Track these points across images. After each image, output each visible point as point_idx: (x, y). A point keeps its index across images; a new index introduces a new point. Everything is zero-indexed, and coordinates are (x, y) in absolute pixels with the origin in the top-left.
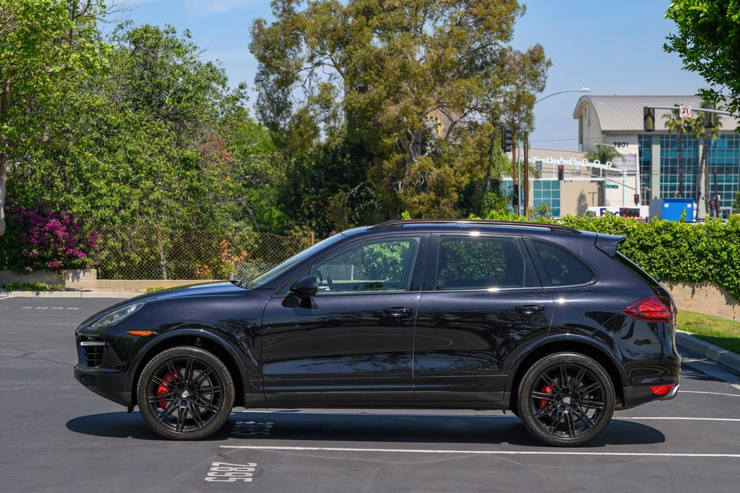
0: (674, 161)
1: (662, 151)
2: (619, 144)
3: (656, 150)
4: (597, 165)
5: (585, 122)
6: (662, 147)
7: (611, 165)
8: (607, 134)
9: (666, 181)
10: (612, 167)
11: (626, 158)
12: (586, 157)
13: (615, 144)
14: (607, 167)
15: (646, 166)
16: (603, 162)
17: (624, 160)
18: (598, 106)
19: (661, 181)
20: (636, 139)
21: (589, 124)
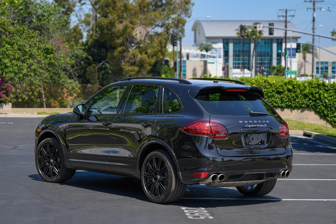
0: (239, 51)
1: (234, 46)
2: (214, 43)
3: (231, 46)
4: (204, 53)
5: (197, 33)
6: (234, 44)
7: (211, 52)
8: (208, 38)
9: (236, 60)
10: (212, 53)
11: (218, 50)
12: (199, 49)
13: (212, 43)
14: (209, 53)
15: (226, 54)
16: (207, 51)
17: (216, 51)
18: (204, 25)
19: (234, 60)
20: (222, 40)
21: (199, 34)
